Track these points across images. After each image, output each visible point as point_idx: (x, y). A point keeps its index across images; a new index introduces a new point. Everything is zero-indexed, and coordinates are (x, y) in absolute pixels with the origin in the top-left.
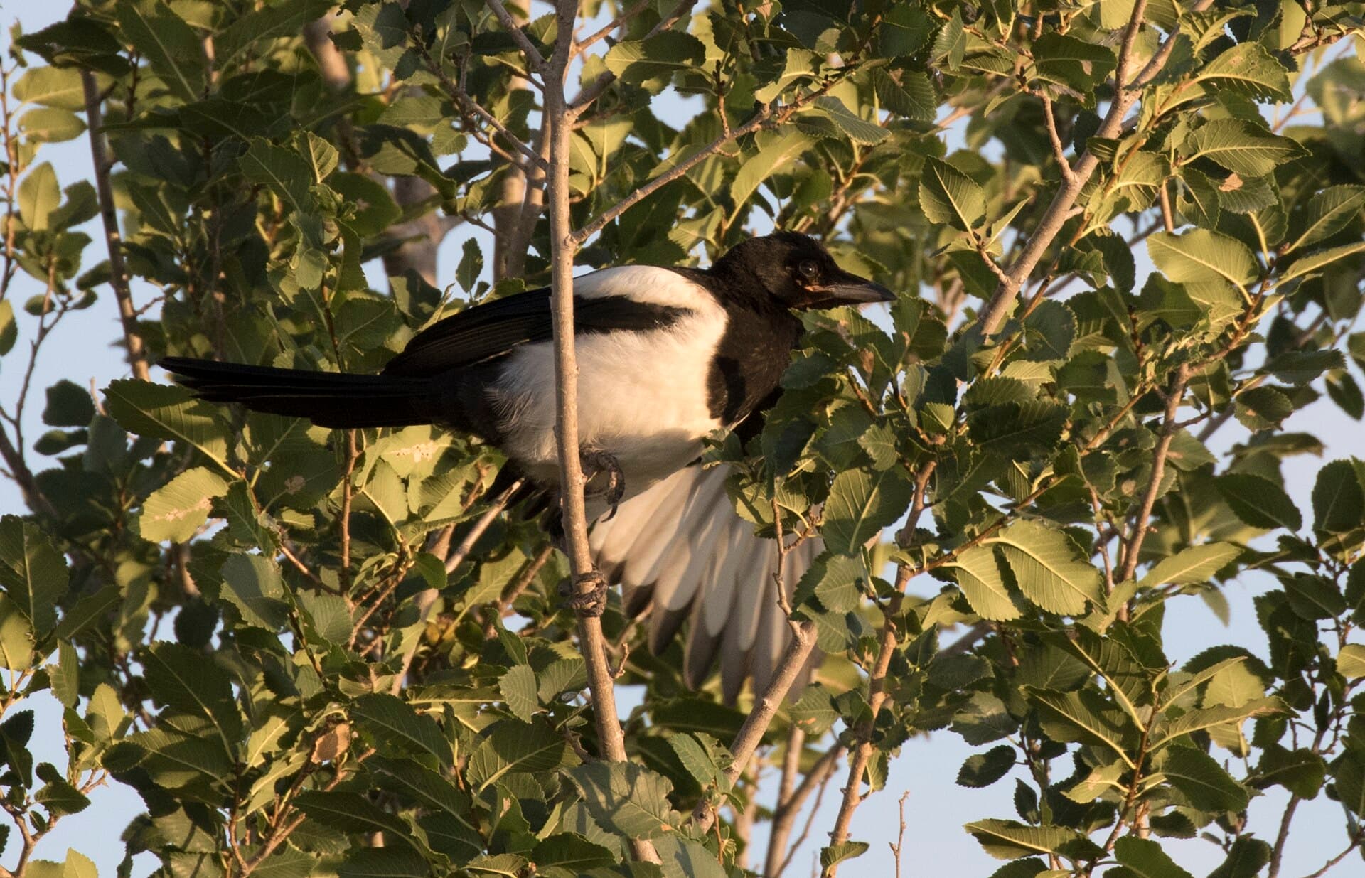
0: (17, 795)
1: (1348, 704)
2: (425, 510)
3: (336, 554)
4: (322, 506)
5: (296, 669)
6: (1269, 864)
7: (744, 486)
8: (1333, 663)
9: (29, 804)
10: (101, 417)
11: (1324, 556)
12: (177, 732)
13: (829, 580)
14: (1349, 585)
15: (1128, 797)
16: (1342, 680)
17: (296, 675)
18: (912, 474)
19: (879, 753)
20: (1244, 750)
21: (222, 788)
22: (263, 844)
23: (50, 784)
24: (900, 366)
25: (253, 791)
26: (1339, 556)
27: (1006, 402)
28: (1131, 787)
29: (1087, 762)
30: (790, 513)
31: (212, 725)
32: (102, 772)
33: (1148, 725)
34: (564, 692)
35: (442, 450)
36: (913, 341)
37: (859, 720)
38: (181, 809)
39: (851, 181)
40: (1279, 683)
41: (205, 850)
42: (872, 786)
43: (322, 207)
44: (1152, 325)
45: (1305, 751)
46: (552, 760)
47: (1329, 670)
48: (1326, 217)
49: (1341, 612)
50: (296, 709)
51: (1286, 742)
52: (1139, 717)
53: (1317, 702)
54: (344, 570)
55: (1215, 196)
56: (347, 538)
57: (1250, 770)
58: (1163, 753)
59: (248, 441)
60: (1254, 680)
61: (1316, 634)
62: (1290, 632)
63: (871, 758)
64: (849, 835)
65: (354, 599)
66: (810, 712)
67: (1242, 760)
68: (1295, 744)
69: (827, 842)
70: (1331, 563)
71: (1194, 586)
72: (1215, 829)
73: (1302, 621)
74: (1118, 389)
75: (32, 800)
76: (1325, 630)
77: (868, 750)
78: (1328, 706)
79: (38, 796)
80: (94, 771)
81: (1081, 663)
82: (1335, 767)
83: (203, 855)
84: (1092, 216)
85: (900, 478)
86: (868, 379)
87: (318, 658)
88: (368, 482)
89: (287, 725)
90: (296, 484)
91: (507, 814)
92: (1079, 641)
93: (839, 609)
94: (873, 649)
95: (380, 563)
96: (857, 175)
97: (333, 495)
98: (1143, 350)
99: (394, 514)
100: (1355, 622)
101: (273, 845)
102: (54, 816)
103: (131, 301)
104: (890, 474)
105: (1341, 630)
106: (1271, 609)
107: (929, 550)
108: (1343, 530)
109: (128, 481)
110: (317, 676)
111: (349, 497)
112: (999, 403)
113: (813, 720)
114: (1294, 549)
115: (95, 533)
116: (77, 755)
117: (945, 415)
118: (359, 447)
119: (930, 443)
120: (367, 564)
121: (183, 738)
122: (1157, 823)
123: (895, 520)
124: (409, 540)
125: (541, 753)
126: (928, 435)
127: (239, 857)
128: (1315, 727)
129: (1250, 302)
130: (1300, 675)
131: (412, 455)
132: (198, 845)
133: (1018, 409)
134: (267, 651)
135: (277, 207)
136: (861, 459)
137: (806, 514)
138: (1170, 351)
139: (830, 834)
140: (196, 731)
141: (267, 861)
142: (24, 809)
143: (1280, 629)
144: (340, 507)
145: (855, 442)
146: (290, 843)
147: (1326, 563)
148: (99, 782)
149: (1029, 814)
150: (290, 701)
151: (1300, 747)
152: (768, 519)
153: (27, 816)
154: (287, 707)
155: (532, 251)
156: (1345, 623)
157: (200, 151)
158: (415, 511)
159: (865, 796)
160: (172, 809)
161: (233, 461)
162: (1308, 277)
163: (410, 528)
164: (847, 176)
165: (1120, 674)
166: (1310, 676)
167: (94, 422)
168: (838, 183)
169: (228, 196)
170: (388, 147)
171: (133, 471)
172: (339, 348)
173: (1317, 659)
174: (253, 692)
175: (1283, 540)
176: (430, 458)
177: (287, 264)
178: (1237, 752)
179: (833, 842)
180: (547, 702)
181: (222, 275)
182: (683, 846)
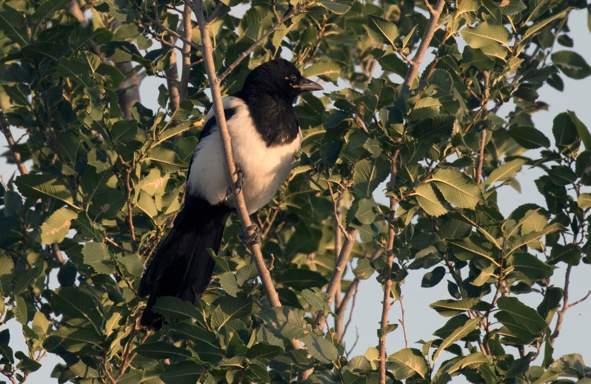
0: (8, 367)
1: (586, 220)
2: (165, 209)
3: (128, 235)
4: (119, 215)
5: (121, 290)
6: (563, 297)
7: (312, 175)
8: (576, 203)
9: (14, 371)
10: (8, 191)
11: (563, 156)
12: (73, 327)
13: (361, 210)
14: (576, 167)
15: (499, 279)
16: (581, 210)
17: (122, 292)
18: (389, 157)
19: (395, 283)
20: (543, 249)
21: (97, 348)
22: (120, 369)
23: (22, 360)
24: (376, 110)
25: (112, 347)
26: (570, 155)
27: (426, 118)
28: (500, 275)
29: (478, 267)
30: (335, 184)
31: (88, 321)
32: (44, 351)
33: (503, 246)
34: (248, 280)
35: (167, 181)
36: (380, 98)
37: (384, 270)
38: (80, 360)
39: (324, 28)
40: (553, 216)
41: (94, 377)
42: (395, 298)
43: (97, 83)
44: (469, 69)
45: (570, 244)
46: (248, 311)
47: (574, 207)
48: (537, 7)
49: (575, 180)
50: (124, 307)
51: (561, 242)
52: (498, 243)
53: (572, 222)
54: (134, 242)
55: (498, 10)
56: (133, 227)
57: (547, 257)
58: (511, 257)
59: (82, 192)
60: (542, 217)
61: (566, 192)
62: (554, 193)
63: (392, 286)
64: (388, 322)
65: (140, 254)
66: (363, 270)
67: (543, 253)
68: (565, 242)
69: (379, 327)
70: (567, 159)
71: (508, 181)
72: (536, 286)
73: (558, 187)
74: (459, 100)
75: (15, 369)
76: (569, 189)
77: (390, 283)
78: (576, 223)
79: (18, 367)
80: (40, 351)
81: (467, 224)
82: (584, 249)
83: (94, 379)
84: (450, 29)
85: (384, 160)
86: (363, 118)
87: (130, 283)
88: (138, 201)
89: (121, 315)
90: (106, 207)
91: (232, 339)
92: (466, 215)
93: (367, 222)
94: (385, 238)
95: (149, 236)
96: (326, 25)
97: (123, 209)
98: (467, 81)
99: (151, 214)
100: (582, 183)
101: (124, 369)
102: (26, 374)
103: (12, 138)
104: (379, 159)
105: (577, 188)
106: (543, 184)
107: (402, 190)
108: (569, 144)
109: (26, 218)
110: (131, 291)
111: (131, 209)
112: (423, 119)
113: (364, 274)
114: (549, 156)
115: (16, 244)
116: (32, 345)
117: (400, 128)
118: (131, 186)
119: (395, 142)
120: (143, 237)
121: (76, 329)
122: (513, 289)
123: (385, 179)
124: (160, 223)
125: (242, 309)
126: (393, 138)
127: (110, 377)
128: (573, 233)
129: (511, 51)
130: (562, 211)
131: (154, 185)
132: (91, 375)
133: (431, 120)
134: (107, 284)
135: (70, 85)
136: (366, 154)
137: (342, 182)
138: (495, 83)
139: (380, 323)
140: (80, 325)
141: (122, 377)
142: (13, 373)
143: (550, 193)
144: (127, 214)
145: (362, 147)
146: (132, 367)
147: (564, 159)
148: (43, 355)
149: (456, 295)
150: (120, 304)
151: (567, 243)
152: (325, 188)
153: (14, 376)
154: (120, 307)
155: (190, 85)
156: (578, 185)
157: (33, 66)
158: (160, 210)
159: (392, 303)
160: (76, 361)
161: (76, 203)
162: (534, 35)
163: (160, 218)
164: (322, 26)
165: (486, 226)
166: (566, 211)
167: (5, 194)
168: (319, 30)
169: (49, 84)
170: (117, 50)
171: (27, 212)
172: (115, 144)
173: (568, 203)
174: (103, 302)
175: (543, 153)
176: (162, 185)
177: (86, 111)
178: (540, 250)
179: (382, 326)
180: (241, 286)
181: (53, 120)
182: (315, 339)
